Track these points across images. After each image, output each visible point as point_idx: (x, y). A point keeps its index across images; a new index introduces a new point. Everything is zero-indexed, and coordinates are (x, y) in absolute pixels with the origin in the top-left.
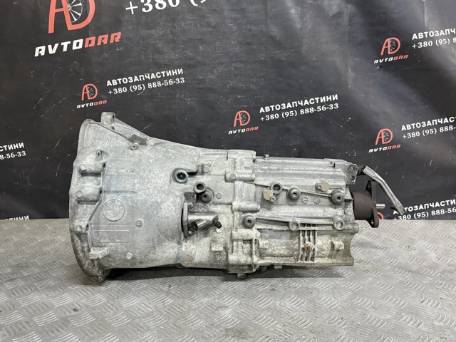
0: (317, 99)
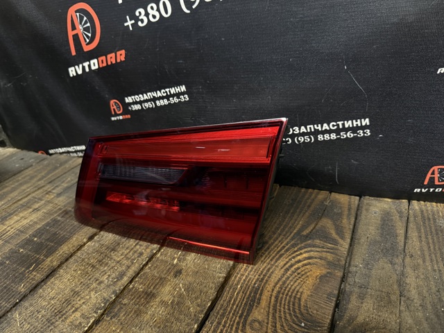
0: (340, 123)
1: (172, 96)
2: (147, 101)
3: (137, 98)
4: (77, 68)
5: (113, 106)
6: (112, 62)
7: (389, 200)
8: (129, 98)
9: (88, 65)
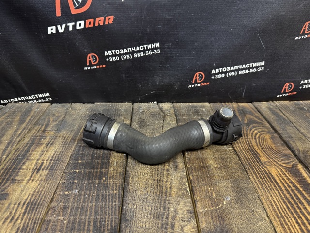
1: (148, 50)
2: (126, 54)
3: (117, 52)
4: (59, 27)
5: (89, 58)
6: (99, 24)
7: (265, 103)
8: (109, 52)
9: (73, 25)
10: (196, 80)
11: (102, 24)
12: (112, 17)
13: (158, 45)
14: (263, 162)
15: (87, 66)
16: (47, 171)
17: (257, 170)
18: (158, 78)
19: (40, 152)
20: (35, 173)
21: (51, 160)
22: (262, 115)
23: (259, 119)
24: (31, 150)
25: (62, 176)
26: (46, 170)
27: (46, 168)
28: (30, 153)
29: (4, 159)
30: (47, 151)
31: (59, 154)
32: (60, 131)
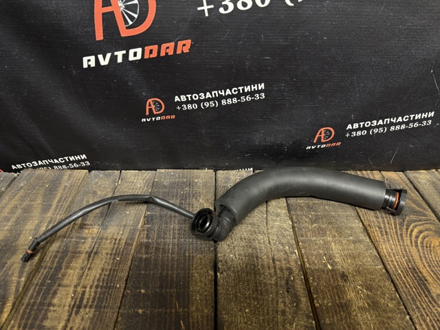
1: (245, 94)
2: (209, 100)
3: (195, 97)
4: (100, 57)
5: (150, 105)
6: (167, 53)
8: (181, 96)
9: (123, 55)
10: (320, 138)
11: (171, 52)
12: (188, 42)
13: (262, 86)
14: (434, 295)
15: (146, 117)
16: (93, 310)
17: (426, 313)
18: (258, 136)
19: (78, 270)
20: (73, 314)
21: (97, 287)
22: (423, 197)
23: (419, 205)
24: (64, 264)
25: (116, 321)
26: (91, 307)
27: (90, 303)
28: (62, 271)
29: (22, 284)
30: (89, 269)
31: (109, 275)
32: (107, 227)
